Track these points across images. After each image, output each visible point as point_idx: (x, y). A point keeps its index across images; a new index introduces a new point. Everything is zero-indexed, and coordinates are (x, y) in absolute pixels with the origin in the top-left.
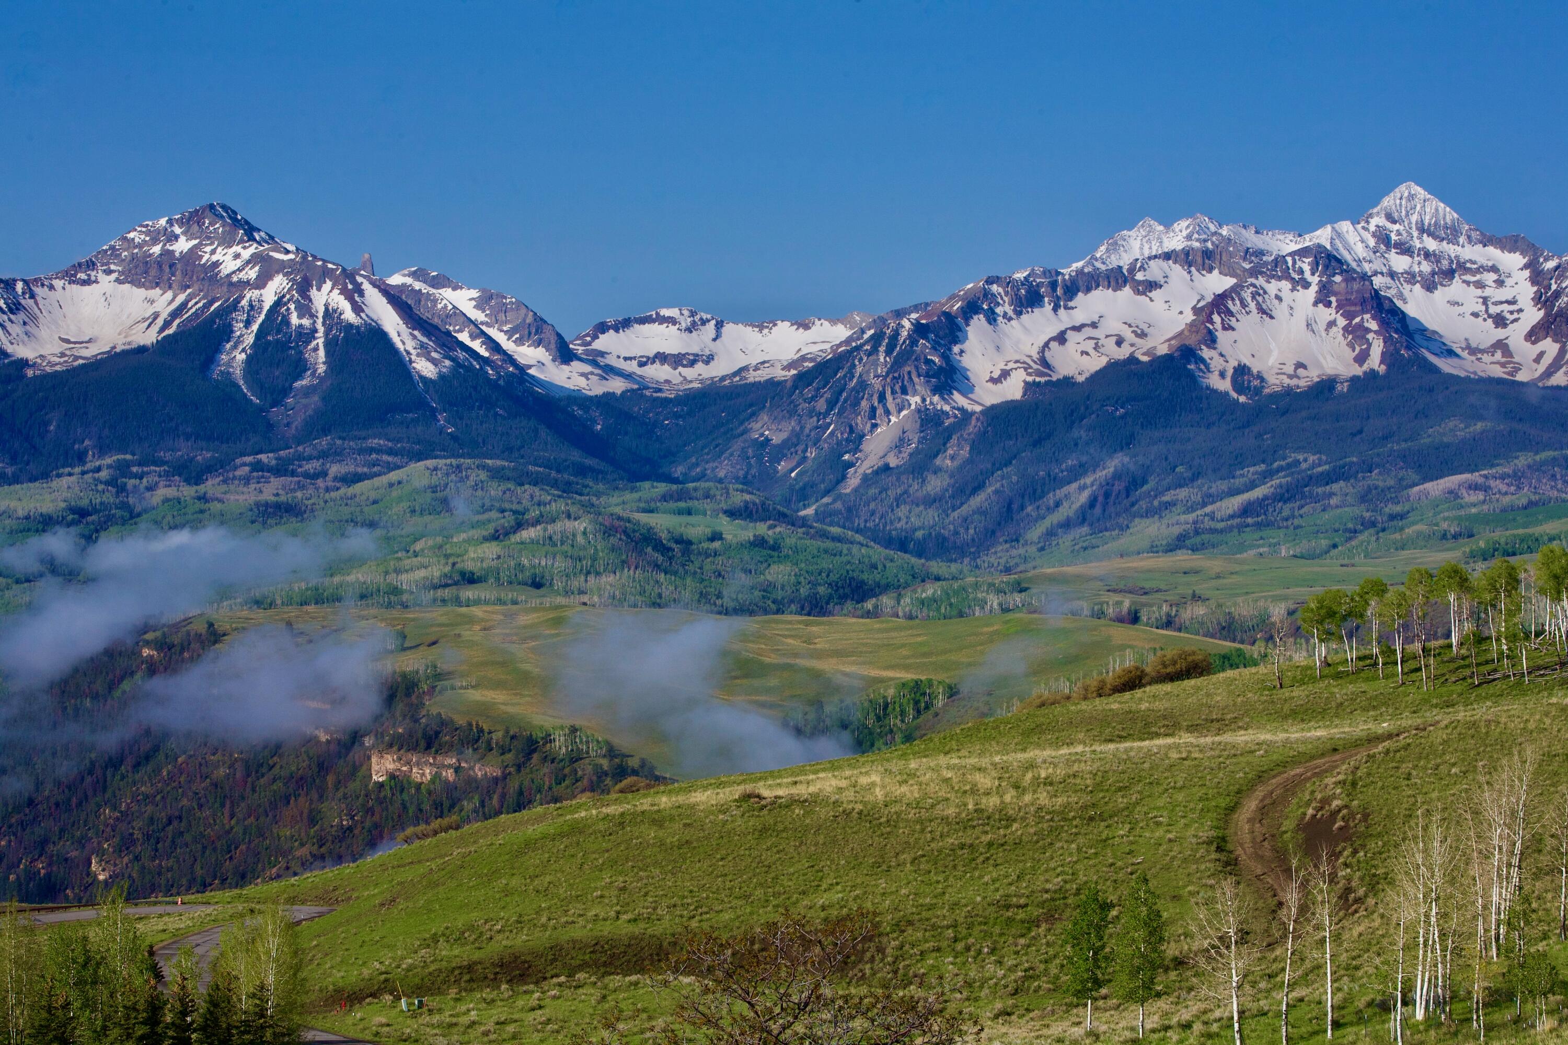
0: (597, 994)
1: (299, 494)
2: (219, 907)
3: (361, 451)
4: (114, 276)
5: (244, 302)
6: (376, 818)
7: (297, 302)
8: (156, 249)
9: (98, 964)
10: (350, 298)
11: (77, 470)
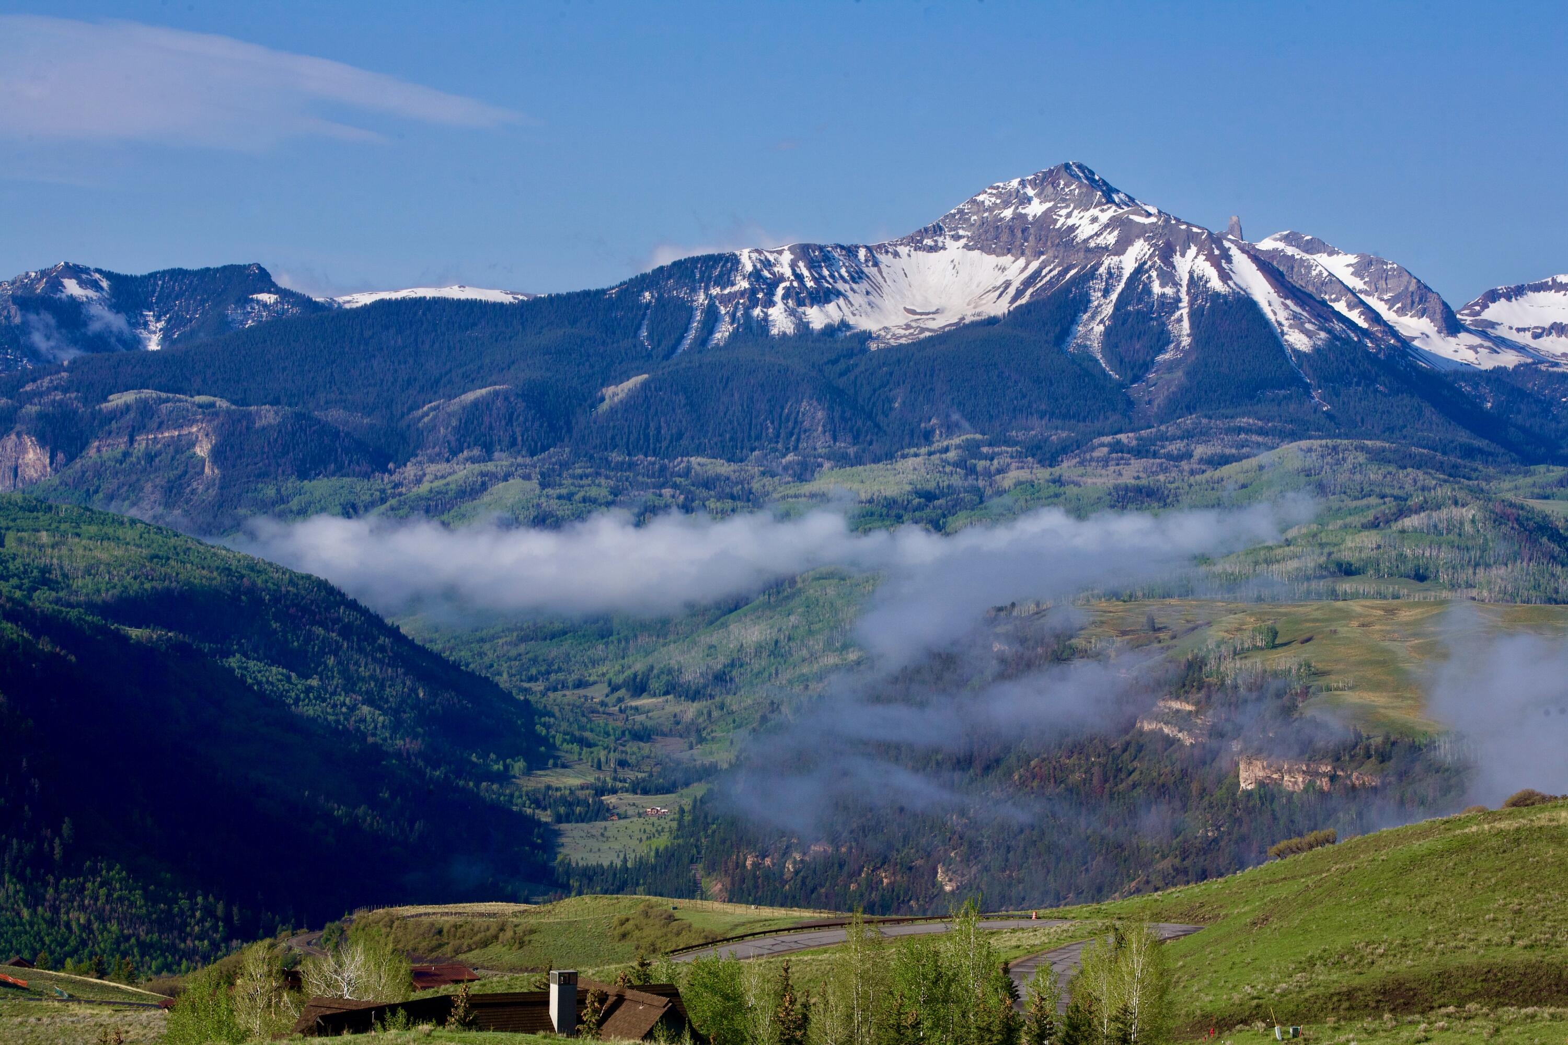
0: (1490, 1026)
1: (1162, 477)
2: (1076, 923)
3: (1228, 431)
4: (963, 241)
5: (1102, 270)
6: (1244, 829)
7: (1159, 269)
8: (1008, 213)
9: (950, 981)
10: (1215, 262)
11: (924, 450)
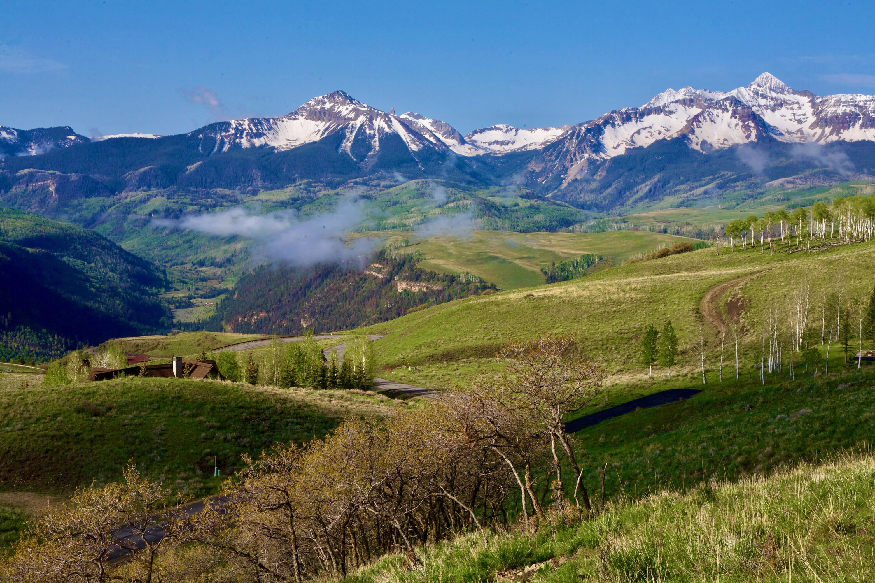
0: (477, 365)
1: (370, 192)
2: (346, 336)
3: (392, 177)
4: (304, 117)
5: (350, 125)
6: (400, 305)
7: (368, 125)
8: (319, 107)
9: (304, 356)
10: (386, 122)
11: (293, 185)
